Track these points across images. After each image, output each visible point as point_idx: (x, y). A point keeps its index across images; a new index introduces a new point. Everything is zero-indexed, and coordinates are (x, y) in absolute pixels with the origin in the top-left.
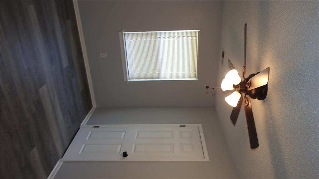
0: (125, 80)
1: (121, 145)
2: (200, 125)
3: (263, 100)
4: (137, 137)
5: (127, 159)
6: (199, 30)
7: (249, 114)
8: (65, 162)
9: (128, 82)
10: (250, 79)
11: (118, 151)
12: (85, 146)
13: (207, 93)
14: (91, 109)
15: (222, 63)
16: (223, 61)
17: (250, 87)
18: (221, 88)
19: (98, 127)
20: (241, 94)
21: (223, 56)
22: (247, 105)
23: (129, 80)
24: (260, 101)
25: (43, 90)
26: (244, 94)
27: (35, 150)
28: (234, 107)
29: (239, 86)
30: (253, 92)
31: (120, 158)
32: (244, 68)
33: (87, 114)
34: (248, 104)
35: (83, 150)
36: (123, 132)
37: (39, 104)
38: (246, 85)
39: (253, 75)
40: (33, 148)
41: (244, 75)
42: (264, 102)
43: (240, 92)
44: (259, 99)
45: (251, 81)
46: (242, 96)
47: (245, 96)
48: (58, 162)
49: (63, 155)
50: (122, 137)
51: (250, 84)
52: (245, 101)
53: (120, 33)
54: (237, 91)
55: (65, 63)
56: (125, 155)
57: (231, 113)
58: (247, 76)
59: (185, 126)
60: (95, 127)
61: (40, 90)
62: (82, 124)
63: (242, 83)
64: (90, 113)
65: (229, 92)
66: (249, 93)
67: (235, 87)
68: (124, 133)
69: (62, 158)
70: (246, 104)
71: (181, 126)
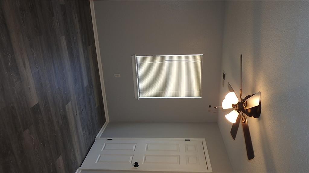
0: (136, 98)
1: (132, 156)
2: (204, 140)
3: (258, 118)
4: (147, 149)
5: (138, 169)
6: (202, 55)
7: (246, 130)
8: (83, 170)
9: (138, 99)
10: (246, 100)
11: (130, 161)
12: (100, 156)
13: (209, 111)
14: (104, 123)
15: (223, 84)
16: (223, 82)
17: (246, 107)
18: (222, 107)
19: (112, 139)
20: (239, 112)
21: (224, 78)
22: (245, 122)
23: (139, 98)
24: (255, 118)
25: (69, 106)
26: (241, 113)
27: (60, 158)
28: (234, 124)
29: (237, 105)
30: (249, 111)
31: (132, 167)
32: (241, 90)
33: (101, 128)
34: (245, 120)
35: (99, 160)
36: (135, 144)
37: (65, 118)
38: (243, 105)
39: (249, 97)
40: (59, 157)
41: (241, 96)
42: (259, 120)
43: (238, 111)
44: (255, 117)
45: (247, 102)
46: (239, 114)
47: (243, 114)
48: (78, 170)
49: (82, 164)
50: (134, 149)
51: (246, 104)
52: (243, 118)
53: (133, 57)
54: (235, 110)
55: (86, 83)
56: (136, 165)
57: (231, 129)
58: (243, 98)
59: (190, 140)
60: (108, 139)
61: (66, 106)
62: (97, 137)
63: (239, 103)
64: (104, 127)
65: (229, 111)
66: (246, 112)
67: (234, 106)
68: (134, 146)
69: (80, 167)
70: (243, 121)
71: (186, 140)
